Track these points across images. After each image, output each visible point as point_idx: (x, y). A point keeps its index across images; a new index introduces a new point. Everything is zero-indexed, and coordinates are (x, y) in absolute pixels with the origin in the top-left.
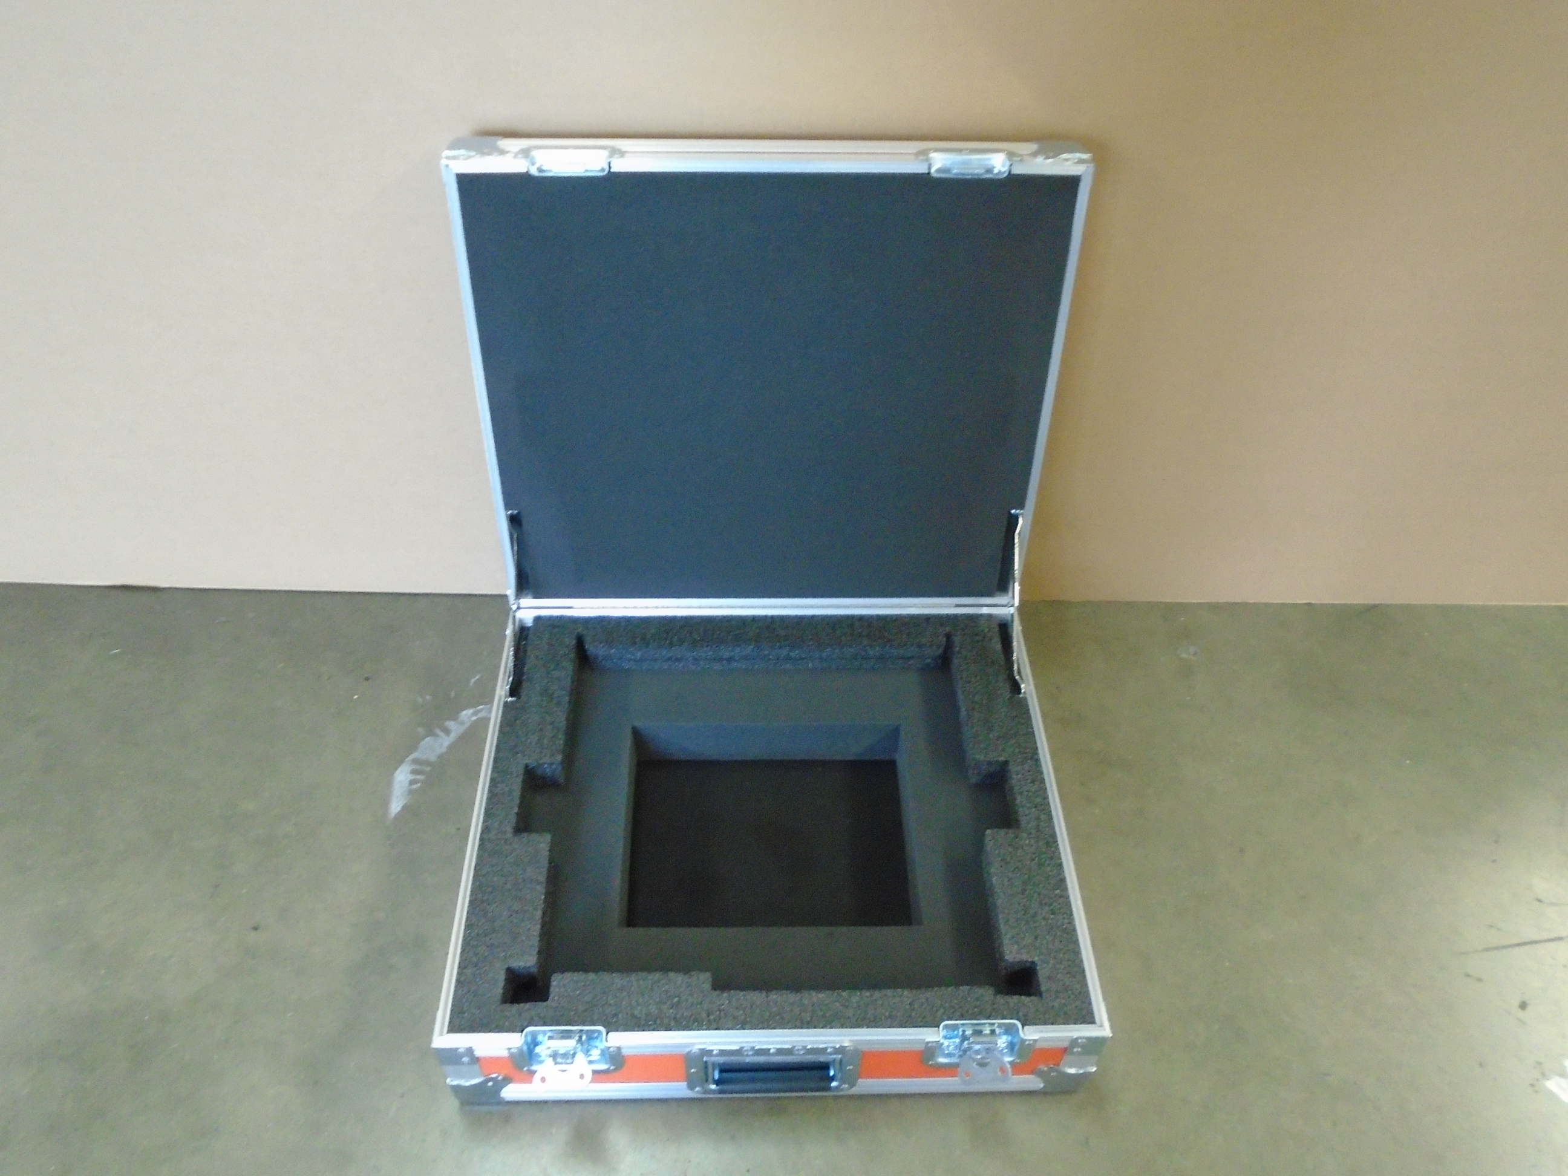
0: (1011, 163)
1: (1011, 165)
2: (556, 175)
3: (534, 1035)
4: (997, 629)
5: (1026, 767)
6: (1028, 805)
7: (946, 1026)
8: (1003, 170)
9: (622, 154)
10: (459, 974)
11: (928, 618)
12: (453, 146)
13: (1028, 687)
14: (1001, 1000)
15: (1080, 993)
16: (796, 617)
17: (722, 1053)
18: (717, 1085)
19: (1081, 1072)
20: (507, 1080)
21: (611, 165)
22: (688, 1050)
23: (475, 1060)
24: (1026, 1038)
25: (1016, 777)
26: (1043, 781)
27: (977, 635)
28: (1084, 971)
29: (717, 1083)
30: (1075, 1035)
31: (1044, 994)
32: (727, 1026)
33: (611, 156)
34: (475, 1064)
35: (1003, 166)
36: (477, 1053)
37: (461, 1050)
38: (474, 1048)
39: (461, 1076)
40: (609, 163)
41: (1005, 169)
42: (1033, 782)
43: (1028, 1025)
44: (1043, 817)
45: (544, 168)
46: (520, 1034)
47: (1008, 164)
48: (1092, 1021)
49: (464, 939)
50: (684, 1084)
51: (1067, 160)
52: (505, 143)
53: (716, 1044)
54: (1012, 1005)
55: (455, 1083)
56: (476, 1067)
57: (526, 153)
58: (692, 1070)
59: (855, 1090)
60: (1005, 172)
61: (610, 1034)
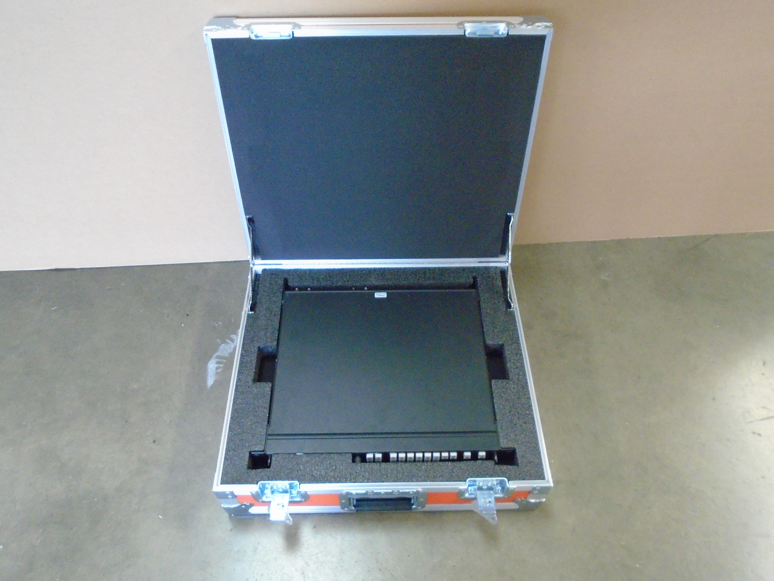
0: (509, 28)
1: (508, 30)
2: (265, 39)
3: (264, 485)
4: (499, 274)
5: (513, 347)
6: (514, 367)
7: (470, 481)
8: (504, 32)
9: (299, 26)
10: (226, 454)
11: (464, 269)
12: (209, 24)
13: (515, 305)
14: (497, 467)
15: (538, 464)
16: (397, 268)
17: (357, 494)
18: (355, 507)
19: (538, 501)
20: (251, 505)
21: (294, 33)
22: (340, 492)
23: (234, 496)
24: (510, 487)
25: (508, 353)
26: (521, 355)
27: (489, 277)
28: (540, 453)
29: (355, 506)
30: (535, 486)
31: (520, 464)
32: (360, 481)
33: (293, 28)
34: (235, 498)
35: (504, 31)
36: (236, 494)
37: (228, 492)
38: (234, 491)
39: (229, 504)
40: (293, 32)
41: (505, 32)
42: (516, 355)
43: (511, 480)
44: (521, 373)
45: (259, 35)
46: (256, 485)
47: (507, 29)
48: (544, 478)
49: (228, 437)
50: (339, 507)
51: (539, 26)
52: (237, 21)
53: (354, 490)
54: (503, 470)
55: (226, 506)
56: (235, 500)
57: (248, 27)
58: (343, 501)
59: (424, 509)
60: (505, 33)
61: (301, 485)
